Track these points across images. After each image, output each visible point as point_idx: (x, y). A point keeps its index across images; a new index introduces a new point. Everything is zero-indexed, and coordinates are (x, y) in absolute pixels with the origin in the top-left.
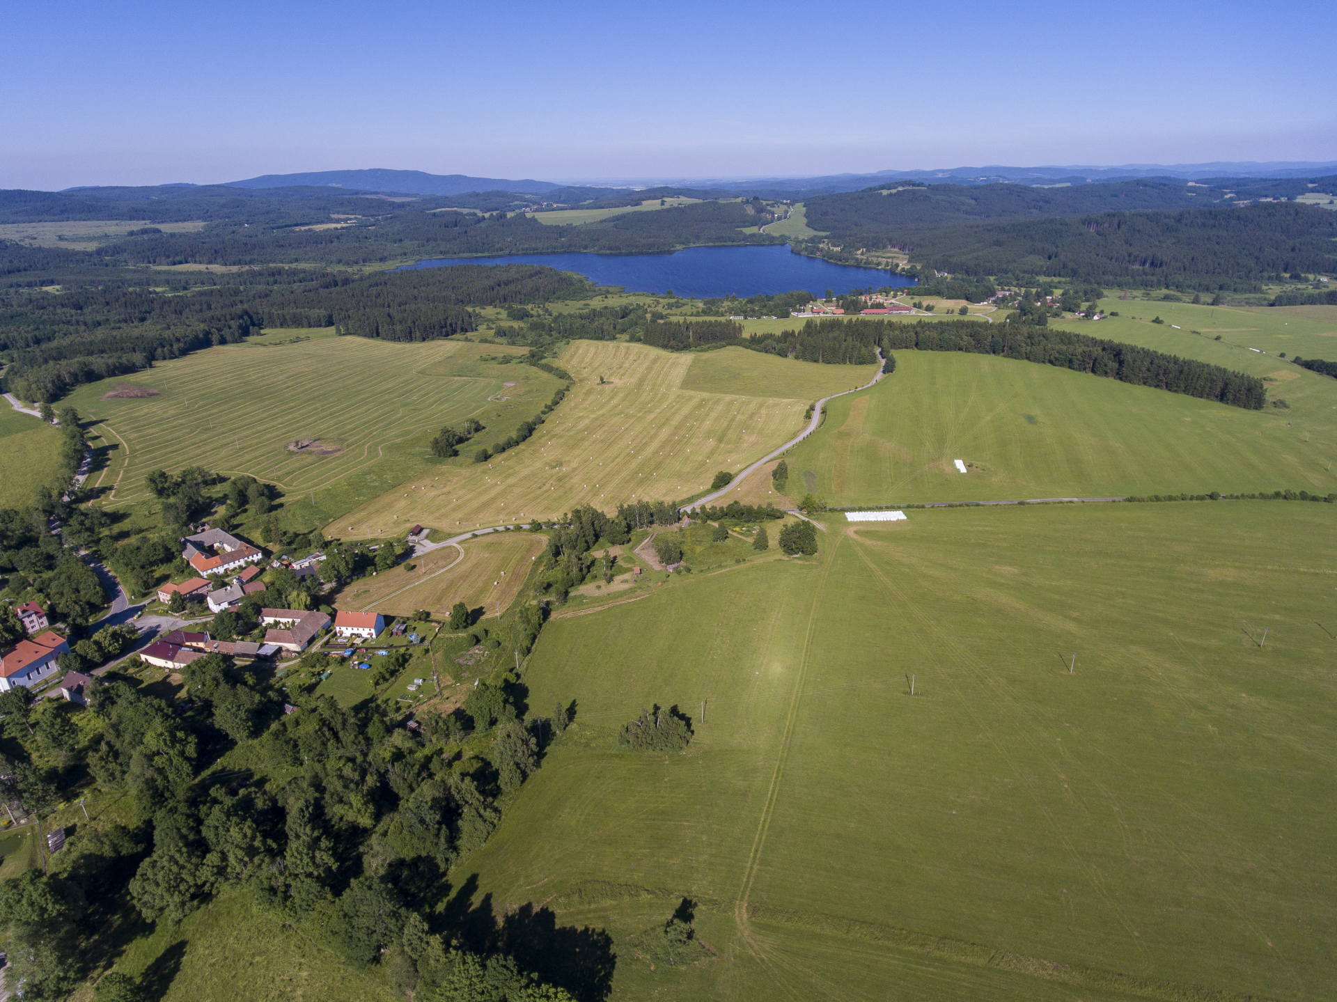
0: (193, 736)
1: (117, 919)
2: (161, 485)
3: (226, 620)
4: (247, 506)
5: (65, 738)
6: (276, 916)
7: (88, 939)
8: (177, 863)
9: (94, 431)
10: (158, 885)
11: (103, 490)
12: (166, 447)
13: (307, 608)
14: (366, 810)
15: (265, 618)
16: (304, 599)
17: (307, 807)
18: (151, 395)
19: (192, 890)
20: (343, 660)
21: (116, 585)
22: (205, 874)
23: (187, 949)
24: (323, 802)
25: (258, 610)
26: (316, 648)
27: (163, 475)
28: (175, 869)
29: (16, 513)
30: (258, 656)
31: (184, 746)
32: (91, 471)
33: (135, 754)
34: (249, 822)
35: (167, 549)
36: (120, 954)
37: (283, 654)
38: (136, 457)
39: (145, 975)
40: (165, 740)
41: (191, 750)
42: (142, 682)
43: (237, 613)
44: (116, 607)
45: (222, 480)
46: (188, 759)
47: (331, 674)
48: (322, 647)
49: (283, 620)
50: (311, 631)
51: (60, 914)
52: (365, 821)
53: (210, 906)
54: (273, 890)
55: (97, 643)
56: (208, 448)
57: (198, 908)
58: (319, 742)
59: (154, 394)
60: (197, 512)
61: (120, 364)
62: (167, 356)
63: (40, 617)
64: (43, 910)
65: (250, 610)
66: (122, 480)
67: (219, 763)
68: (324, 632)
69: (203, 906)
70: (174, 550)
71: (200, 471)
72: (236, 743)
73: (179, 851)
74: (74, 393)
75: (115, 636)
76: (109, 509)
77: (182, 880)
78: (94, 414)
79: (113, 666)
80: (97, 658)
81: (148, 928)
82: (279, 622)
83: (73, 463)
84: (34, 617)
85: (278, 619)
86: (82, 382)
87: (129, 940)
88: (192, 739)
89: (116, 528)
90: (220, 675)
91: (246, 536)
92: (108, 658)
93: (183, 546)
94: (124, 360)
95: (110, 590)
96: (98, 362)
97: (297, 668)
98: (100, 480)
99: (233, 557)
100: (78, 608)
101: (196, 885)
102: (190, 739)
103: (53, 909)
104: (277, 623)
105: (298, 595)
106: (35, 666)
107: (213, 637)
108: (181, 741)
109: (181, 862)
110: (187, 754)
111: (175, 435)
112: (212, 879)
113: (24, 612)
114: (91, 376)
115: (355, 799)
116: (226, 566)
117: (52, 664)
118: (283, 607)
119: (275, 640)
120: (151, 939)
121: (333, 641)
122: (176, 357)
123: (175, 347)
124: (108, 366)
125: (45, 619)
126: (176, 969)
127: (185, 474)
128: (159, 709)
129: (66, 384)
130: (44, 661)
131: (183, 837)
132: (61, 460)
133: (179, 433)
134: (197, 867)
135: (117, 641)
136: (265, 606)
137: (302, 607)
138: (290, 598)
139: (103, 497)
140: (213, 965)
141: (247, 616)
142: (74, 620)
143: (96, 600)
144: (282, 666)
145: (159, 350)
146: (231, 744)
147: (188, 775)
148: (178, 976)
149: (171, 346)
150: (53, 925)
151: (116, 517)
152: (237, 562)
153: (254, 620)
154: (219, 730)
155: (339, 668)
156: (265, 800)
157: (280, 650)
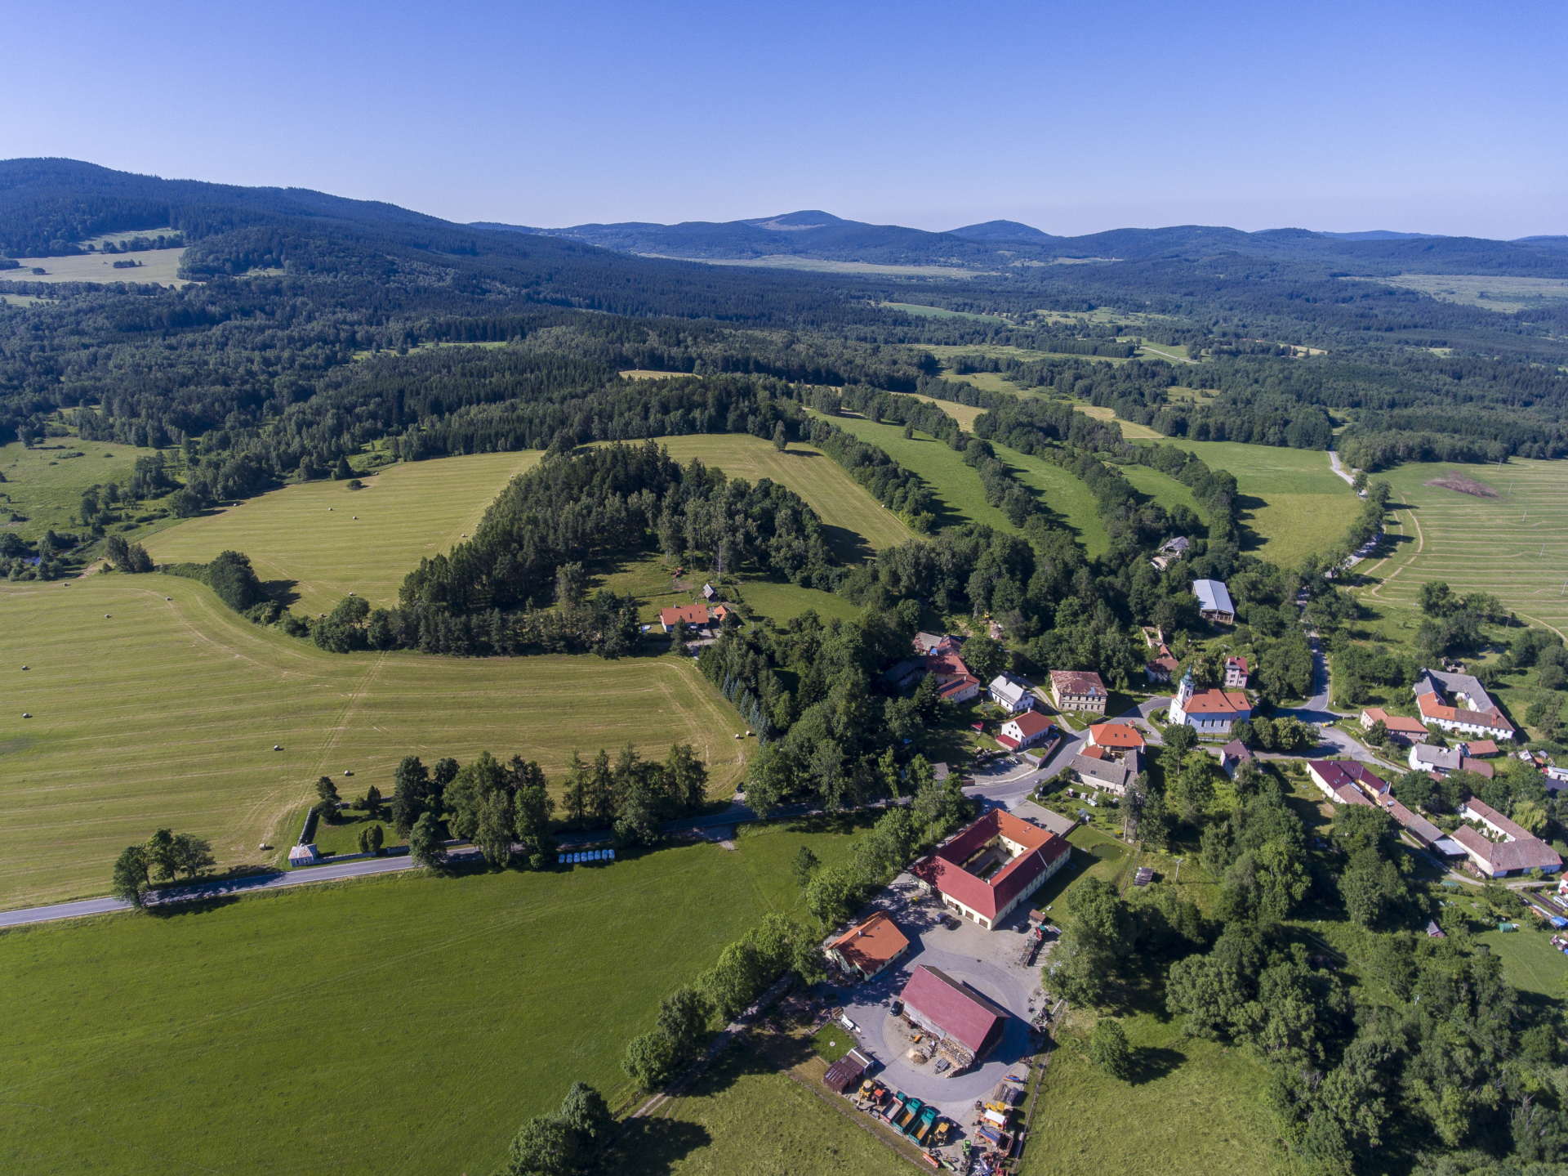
0: (1309, 879)
1: (1146, 983)
2: (1435, 600)
3: (1420, 783)
4: (1529, 669)
5: (1199, 796)
6: (1278, 1123)
7: (1118, 977)
8: (1221, 982)
9: (1396, 515)
10: (1194, 986)
11: (1369, 581)
12: (1468, 559)
13: (1534, 830)
14: (1455, 1121)
15: (1469, 809)
16: (1538, 818)
17: (1383, 1050)
18: (1484, 494)
19: (1219, 1020)
20: (1545, 925)
21: (1326, 681)
22: (1239, 1016)
23: (1183, 1066)
24: (1406, 1062)
25: (1466, 795)
26: (1515, 886)
27: (1444, 590)
28: (1216, 986)
29: (1277, 569)
30: (1432, 846)
31: (1295, 881)
32: (1368, 556)
33: (1247, 854)
34: (1310, 1007)
35: (1400, 672)
36: (1132, 1014)
37: (1466, 864)
38: (1425, 558)
39: (1138, 1051)
40: (1280, 862)
41: (1299, 890)
42: (1293, 791)
43: (1437, 784)
44: (1312, 704)
45: (1515, 623)
46: (1291, 896)
47: (1515, 930)
48: (1525, 890)
49: (1491, 826)
50: (1521, 861)
51: (1110, 937)
52: (1447, 1131)
53: (1225, 1050)
54: (1291, 1096)
55: (1275, 728)
56: (1520, 579)
57: (1214, 1041)
58: (1447, 994)
59: (1489, 495)
60: (1460, 647)
61: (1470, 449)
62: (1534, 454)
63: (1242, 676)
64: (1101, 924)
65: (1455, 790)
66: (1396, 578)
67: (1318, 925)
68: (1540, 874)
69: (1218, 1044)
70: (1407, 676)
71: (1493, 602)
72: (1348, 919)
73: (1230, 974)
74: (1399, 469)
75: (1295, 731)
76: (1363, 602)
77: (1216, 1002)
78: (1406, 497)
79: (1276, 758)
80: (1267, 741)
81: (1165, 1017)
82: (1485, 826)
83: (1356, 541)
84: (1237, 673)
85: (1485, 821)
86: (1414, 460)
87: (1144, 1010)
88: (1307, 880)
89: (1360, 625)
90: (1375, 838)
91: (1505, 702)
92: (1276, 748)
93: (1421, 677)
94: (1476, 447)
95: (1317, 683)
96: (1444, 441)
97: (1473, 891)
98: (1372, 568)
99: (1472, 718)
100: (1278, 685)
101: (1225, 1018)
102: (1304, 878)
103: (1108, 929)
104: (1480, 824)
105: (1532, 810)
106: (1213, 717)
107: (1392, 793)
108: (1295, 873)
109: (1226, 985)
110: (1293, 891)
111: (1485, 550)
112: (1242, 1028)
113: (1232, 663)
114: (1428, 455)
115: (1450, 1096)
116: (1457, 725)
117: (1227, 723)
118: (1502, 811)
119: (1465, 842)
120: (1160, 1026)
121: (1546, 893)
122: (1545, 458)
123: (1552, 445)
124: (1453, 450)
125: (1244, 680)
126: (1163, 1073)
127: (1471, 599)
128: (1293, 829)
129: (1396, 457)
130: (1222, 717)
131: (1240, 963)
132: (1346, 534)
133: (1493, 549)
134: (1236, 1003)
135: (1294, 738)
136: (1478, 796)
137: (1529, 826)
138: (1517, 806)
139: (1365, 587)
140: (1195, 1104)
141: (1449, 794)
142: (1268, 694)
143: (1298, 686)
144: (1454, 877)
145: (1528, 444)
146: (1341, 915)
147: (1281, 911)
148: (1161, 1079)
149: (1547, 442)
150: (1101, 941)
151: (1366, 614)
152: (1474, 727)
153: (1454, 804)
154: (1339, 892)
155: (1532, 931)
156: (1341, 1001)
157: (1465, 857)
